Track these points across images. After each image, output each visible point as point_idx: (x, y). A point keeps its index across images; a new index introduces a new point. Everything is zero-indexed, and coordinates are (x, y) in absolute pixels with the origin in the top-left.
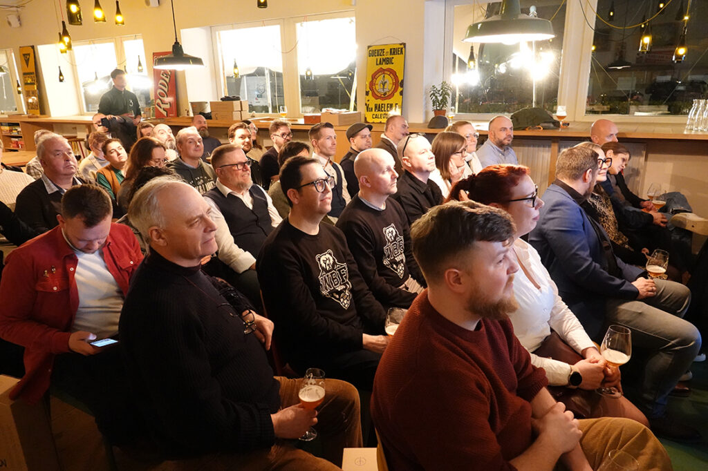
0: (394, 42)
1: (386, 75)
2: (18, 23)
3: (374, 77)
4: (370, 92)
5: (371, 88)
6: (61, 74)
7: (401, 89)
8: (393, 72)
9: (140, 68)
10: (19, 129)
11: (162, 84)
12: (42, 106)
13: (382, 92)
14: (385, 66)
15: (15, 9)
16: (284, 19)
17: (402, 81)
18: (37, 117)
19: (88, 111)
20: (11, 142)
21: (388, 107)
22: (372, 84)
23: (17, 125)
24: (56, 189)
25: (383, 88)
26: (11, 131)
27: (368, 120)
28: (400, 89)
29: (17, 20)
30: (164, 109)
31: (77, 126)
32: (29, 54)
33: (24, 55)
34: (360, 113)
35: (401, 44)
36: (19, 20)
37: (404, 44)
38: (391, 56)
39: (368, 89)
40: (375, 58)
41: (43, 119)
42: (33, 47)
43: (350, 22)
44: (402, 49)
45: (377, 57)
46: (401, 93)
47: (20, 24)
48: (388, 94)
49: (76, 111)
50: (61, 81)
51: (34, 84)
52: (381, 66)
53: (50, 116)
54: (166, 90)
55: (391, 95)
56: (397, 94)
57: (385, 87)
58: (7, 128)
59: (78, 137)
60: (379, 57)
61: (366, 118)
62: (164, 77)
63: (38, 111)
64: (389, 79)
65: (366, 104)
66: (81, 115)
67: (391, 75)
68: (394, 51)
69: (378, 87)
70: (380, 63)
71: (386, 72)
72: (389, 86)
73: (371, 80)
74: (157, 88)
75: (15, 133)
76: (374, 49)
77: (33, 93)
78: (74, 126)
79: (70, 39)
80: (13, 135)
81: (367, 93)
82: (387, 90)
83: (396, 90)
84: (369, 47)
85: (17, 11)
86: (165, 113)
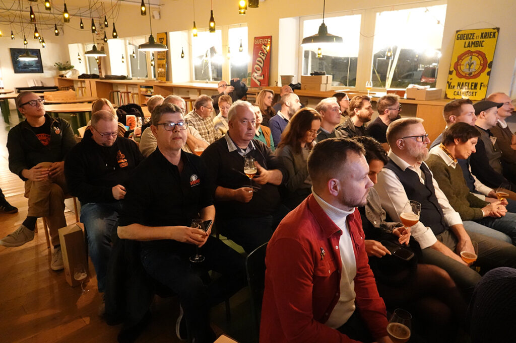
0: (487, 26)
1: (473, 57)
2: (159, 16)
3: (460, 58)
4: (454, 72)
5: (456, 68)
6: (183, 53)
7: (490, 70)
8: (482, 55)
9: (241, 49)
10: (152, 91)
11: (259, 61)
12: (167, 75)
13: (467, 72)
14: (473, 49)
15: (157, 6)
16: (365, 9)
17: (491, 63)
18: (165, 83)
19: (196, 79)
20: (145, 99)
21: (472, 86)
22: (457, 65)
23: (151, 87)
24: (235, 149)
25: (469, 68)
26: (147, 91)
27: (448, 96)
28: (488, 70)
29: (158, 14)
30: (258, 80)
31: (190, 90)
32: (163, 38)
33: (160, 39)
34: (440, 90)
35: (494, 29)
36: (160, 14)
37: (498, 29)
38: (482, 40)
39: (452, 69)
40: (463, 42)
41: (168, 84)
42: (166, 33)
43: (426, 12)
44: (494, 33)
45: (466, 40)
46: (489, 74)
47: (160, 17)
48: (473, 74)
49: (188, 79)
50: (182, 57)
51: (164, 59)
52: (469, 49)
53: (172, 82)
54: (262, 66)
55: (478, 75)
56: (484, 74)
57: (471, 67)
58: (144, 89)
59: (191, 98)
60: (467, 41)
61: (446, 95)
62: (261, 56)
63: (165, 78)
64: (477, 61)
65: (448, 82)
66: (191, 82)
67: (480, 57)
68: (485, 35)
69: (464, 68)
70: (469, 46)
71: (474, 54)
72: (476, 66)
73: (456, 60)
74: (254, 63)
75: (149, 93)
76: (463, 33)
77: (163, 66)
78: (187, 90)
79: (215, 24)
80: (147, 94)
81: (451, 73)
82: (474, 70)
83: (482, 70)
84: (457, 32)
85: (159, 8)
86: (258, 83)
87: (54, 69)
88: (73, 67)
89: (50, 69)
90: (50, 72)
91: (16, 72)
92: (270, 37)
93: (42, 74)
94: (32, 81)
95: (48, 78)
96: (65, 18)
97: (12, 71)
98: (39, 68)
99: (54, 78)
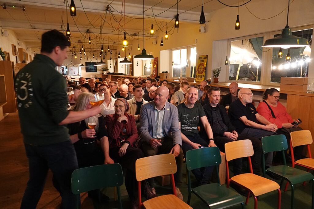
0: (205, 54)
4: (198, 71)
17: (206, 68)
21: (201, 76)
22: (198, 69)
28: (205, 71)
35: (207, 55)
38: (204, 59)
44: (207, 57)
45: (200, 60)
48: (202, 72)
52: (201, 63)
64: (202, 67)
69: (200, 70)
71: (202, 65)
72: (202, 69)
73: (198, 67)
84: (199, 56)
87: (101, 71)
88: (108, 70)
89: (100, 70)
90: (100, 72)
91: (86, 72)
92: (158, 58)
93: (96, 73)
94: (92, 75)
95: (99, 74)
96: (108, 50)
97: (85, 71)
98: (95, 70)
99: (101, 74)
